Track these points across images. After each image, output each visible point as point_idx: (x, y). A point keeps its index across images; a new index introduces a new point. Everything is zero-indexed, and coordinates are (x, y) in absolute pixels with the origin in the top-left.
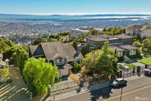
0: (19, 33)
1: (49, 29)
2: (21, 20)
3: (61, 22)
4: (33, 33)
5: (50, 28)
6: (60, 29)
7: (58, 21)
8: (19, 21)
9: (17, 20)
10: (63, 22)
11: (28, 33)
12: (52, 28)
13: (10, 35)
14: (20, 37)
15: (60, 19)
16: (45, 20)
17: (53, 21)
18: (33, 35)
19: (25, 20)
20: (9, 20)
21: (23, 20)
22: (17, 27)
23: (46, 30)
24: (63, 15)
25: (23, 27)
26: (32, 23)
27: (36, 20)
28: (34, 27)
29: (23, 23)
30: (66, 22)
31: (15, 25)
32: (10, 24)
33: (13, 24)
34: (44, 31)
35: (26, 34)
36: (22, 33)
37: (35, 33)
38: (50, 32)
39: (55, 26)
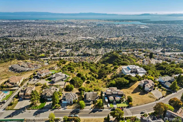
0: (105, 36)
1: (133, 33)
2: (108, 20)
3: (149, 24)
4: (117, 37)
5: (135, 32)
6: (145, 33)
7: (146, 22)
8: (107, 21)
9: (105, 20)
10: (152, 24)
11: (112, 36)
12: (138, 31)
13: (97, 37)
14: (103, 42)
15: (149, 20)
16: (132, 20)
17: (141, 22)
18: (116, 38)
19: (113, 20)
20: (99, 20)
21: (111, 20)
22: (103, 29)
23: (129, 34)
24: (155, 14)
25: (109, 29)
26: (118, 24)
27: (123, 20)
28: (119, 30)
29: (110, 24)
30: (155, 24)
31: (102, 26)
32: (98, 25)
33: (101, 25)
34: (127, 35)
35: (110, 38)
36: (107, 36)
37: (118, 37)
38: (133, 37)
39: (141, 29)
